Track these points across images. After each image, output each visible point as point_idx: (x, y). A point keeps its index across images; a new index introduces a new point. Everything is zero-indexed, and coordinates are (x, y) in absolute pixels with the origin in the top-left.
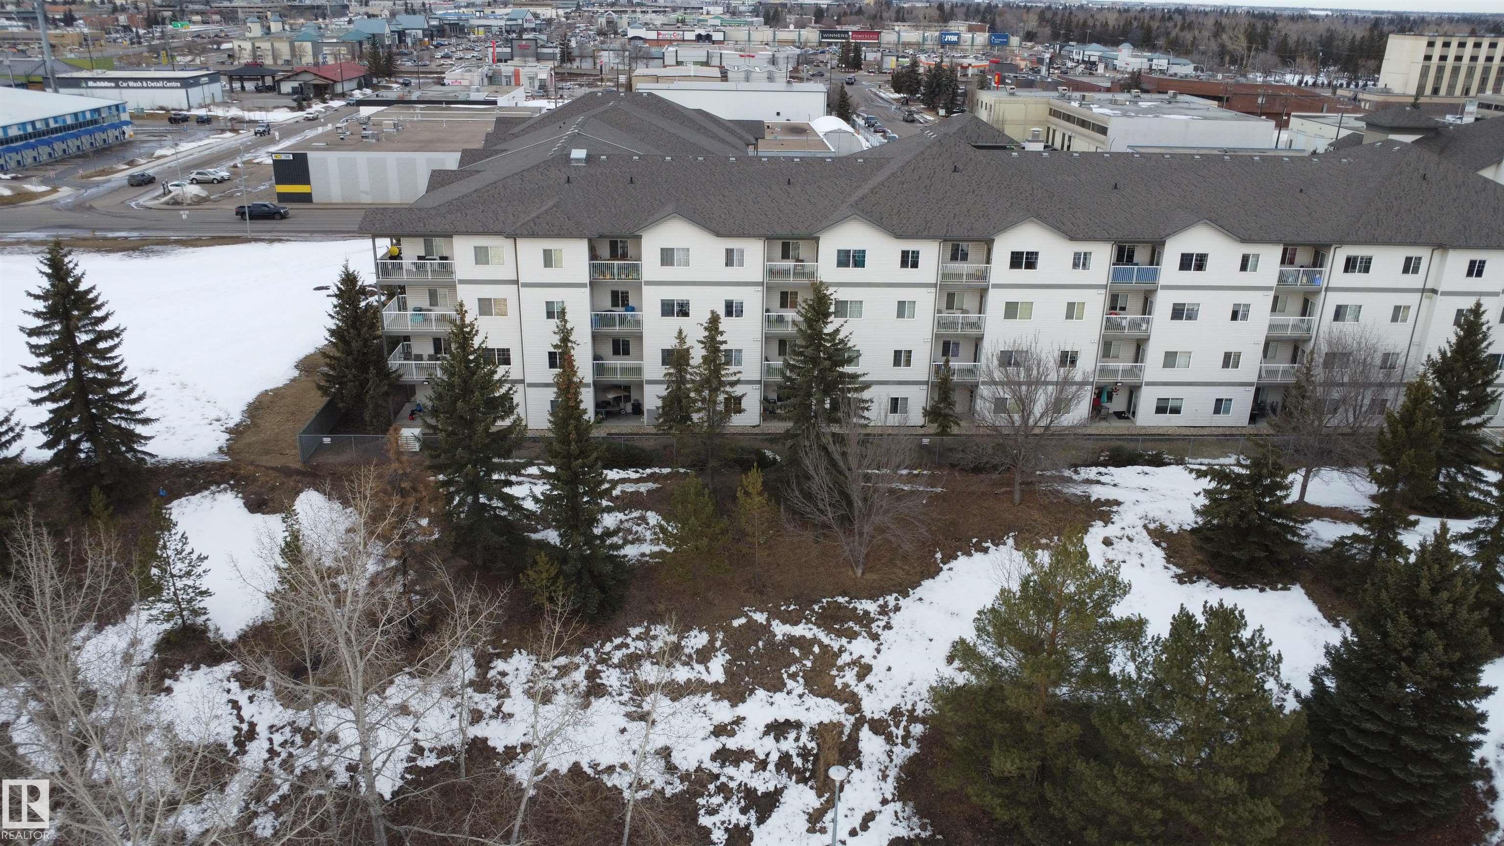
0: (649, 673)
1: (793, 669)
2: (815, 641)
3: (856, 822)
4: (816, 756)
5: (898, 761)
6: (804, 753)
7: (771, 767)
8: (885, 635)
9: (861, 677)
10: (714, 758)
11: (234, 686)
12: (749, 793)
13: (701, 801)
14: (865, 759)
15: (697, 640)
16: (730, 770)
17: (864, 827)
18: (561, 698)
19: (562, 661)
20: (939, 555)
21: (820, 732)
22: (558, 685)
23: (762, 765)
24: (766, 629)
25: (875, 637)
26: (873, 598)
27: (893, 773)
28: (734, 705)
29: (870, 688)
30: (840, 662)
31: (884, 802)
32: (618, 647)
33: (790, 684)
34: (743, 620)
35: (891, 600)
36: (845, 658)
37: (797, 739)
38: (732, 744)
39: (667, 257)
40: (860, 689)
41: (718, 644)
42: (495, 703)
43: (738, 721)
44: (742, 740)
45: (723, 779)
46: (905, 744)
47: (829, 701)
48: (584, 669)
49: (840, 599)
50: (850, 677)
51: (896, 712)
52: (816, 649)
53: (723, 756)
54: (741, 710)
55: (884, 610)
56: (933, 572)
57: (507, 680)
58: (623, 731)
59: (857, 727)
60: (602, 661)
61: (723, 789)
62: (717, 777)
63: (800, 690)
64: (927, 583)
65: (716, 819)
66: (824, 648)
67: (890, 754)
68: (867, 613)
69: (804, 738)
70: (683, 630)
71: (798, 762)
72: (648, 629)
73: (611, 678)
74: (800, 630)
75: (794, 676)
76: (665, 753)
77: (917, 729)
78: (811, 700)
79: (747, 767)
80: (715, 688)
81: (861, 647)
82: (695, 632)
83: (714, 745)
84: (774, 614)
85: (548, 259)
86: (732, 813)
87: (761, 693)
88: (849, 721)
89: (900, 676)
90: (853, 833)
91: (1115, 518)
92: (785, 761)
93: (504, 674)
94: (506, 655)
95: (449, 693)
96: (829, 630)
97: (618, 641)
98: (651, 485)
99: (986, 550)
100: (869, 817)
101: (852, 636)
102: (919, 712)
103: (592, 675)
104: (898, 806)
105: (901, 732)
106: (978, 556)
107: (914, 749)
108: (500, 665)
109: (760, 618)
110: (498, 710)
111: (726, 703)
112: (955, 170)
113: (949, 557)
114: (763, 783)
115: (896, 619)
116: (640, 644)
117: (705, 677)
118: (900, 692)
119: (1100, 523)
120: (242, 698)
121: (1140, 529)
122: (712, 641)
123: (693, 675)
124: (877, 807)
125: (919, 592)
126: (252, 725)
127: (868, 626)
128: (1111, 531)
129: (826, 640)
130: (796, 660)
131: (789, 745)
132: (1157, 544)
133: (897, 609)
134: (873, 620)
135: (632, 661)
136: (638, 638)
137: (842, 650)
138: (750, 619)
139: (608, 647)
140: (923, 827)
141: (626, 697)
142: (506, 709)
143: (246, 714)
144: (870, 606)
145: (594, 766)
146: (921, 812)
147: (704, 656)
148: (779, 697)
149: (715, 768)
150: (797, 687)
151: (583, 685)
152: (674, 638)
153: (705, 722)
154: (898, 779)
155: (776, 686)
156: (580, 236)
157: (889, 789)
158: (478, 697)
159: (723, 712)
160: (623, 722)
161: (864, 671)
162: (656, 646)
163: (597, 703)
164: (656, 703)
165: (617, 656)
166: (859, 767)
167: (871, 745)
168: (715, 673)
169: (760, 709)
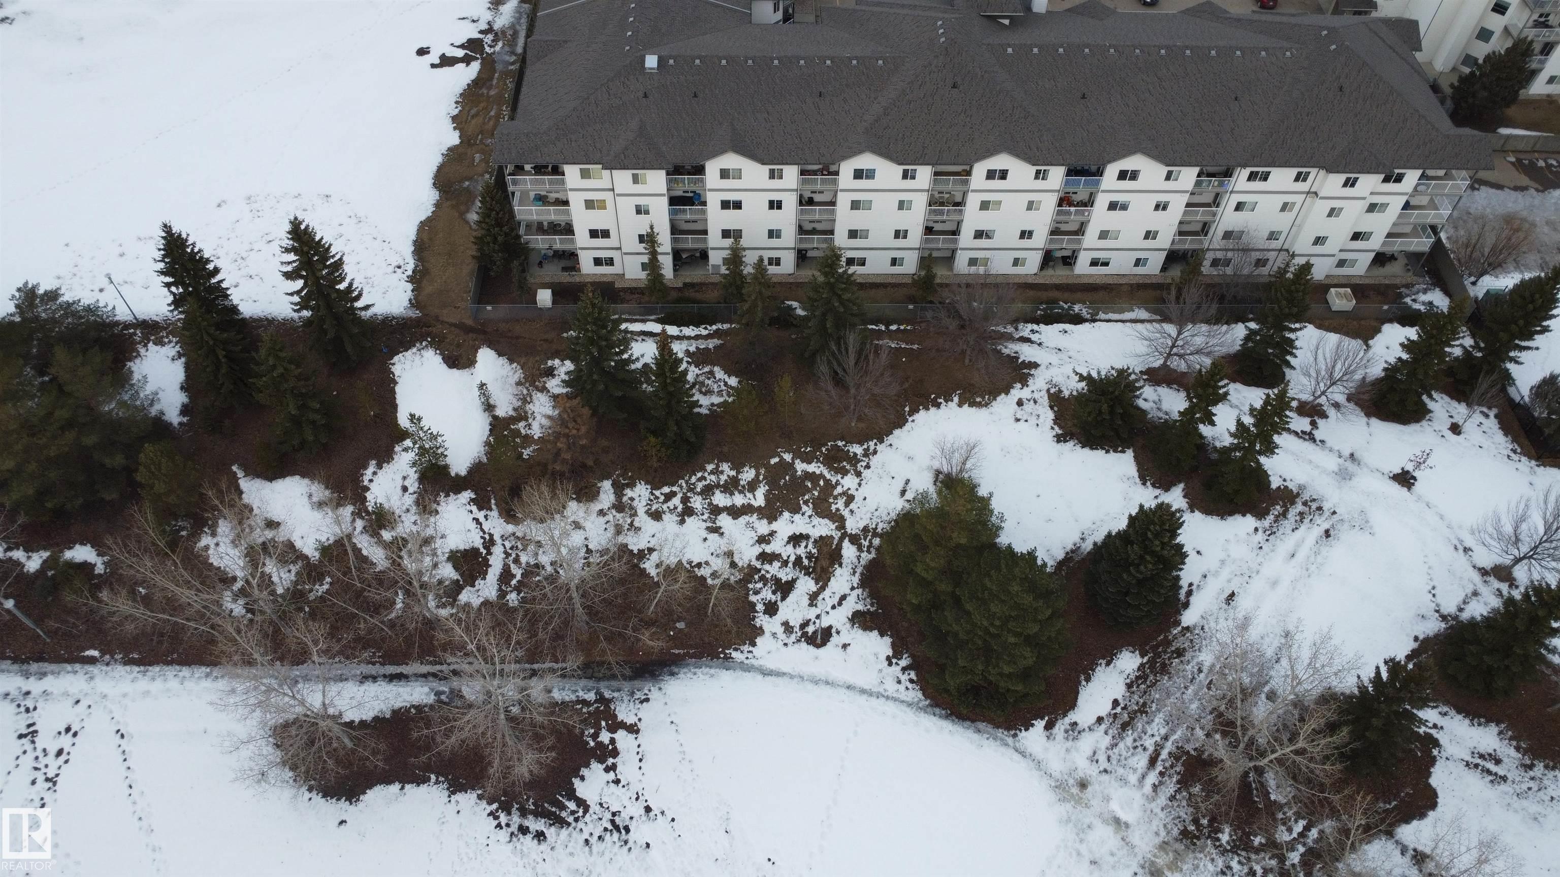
0: (720, 499)
1: (806, 497)
2: (822, 476)
3: (836, 600)
4: (816, 558)
5: (863, 562)
6: (810, 556)
7: (790, 565)
8: (866, 473)
9: (847, 504)
10: (758, 558)
11: (474, 508)
12: (777, 581)
13: (751, 586)
14: (845, 561)
15: (748, 474)
16: (767, 567)
17: (840, 604)
18: (667, 517)
19: (666, 490)
20: (907, 409)
21: (822, 541)
22: (665, 507)
23: (785, 563)
24: (791, 465)
25: (858, 474)
26: (861, 443)
27: (859, 570)
28: (770, 523)
29: (852, 511)
30: (835, 493)
31: (853, 589)
32: (700, 480)
33: (804, 508)
34: (777, 460)
35: (872, 444)
36: (839, 490)
37: (806, 547)
38: (768, 549)
39: (724, 174)
40: (846, 513)
41: (761, 477)
42: (629, 521)
43: (772, 534)
44: (776, 546)
45: (763, 572)
46: (869, 552)
47: (826, 521)
48: (680, 496)
49: (840, 443)
50: (840, 504)
51: (865, 530)
52: (822, 483)
53: (765, 557)
54: (775, 526)
55: (866, 454)
56: (900, 422)
57: (635, 504)
58: (705, 539)
59: (841, 539)
60: (690, 490)
61: (763, 579)
62: (759, 570)
63: (810, 512)
64: (897, 432)
65: (759, 597)
66: (827, 482)
67: (859, 557)
68: (855, 454)
69: (810, 546)
70: (738, 467)
71: (806, 562)
72: (718, 466)
73: (697, 503)
74: (812, 468)
75: (807, 503)
76: (730, 554)
77: (877, 541)
78: (816, 520)
79: (777, 564)
80: (759, 510)
81: (849, 482)
82: (746, 469)
83: (757, 550)
84: (798, 455)
85: (636, 180)
86: (767, 594)
87: (786, 514)
88: (837, 535)
89: (871, 504)
91: (1030, 382)
92: (798, 560)
93: (632, 499)
94: (632, 485)
95: (601, 513)
96: (831, 468)
97: (699, 475)
98: (716, 341)
99: (938, 406)
100: (843, 598)
101: (845, 473)
102: (879, 530)
103: (685, 500)
104: (859, 591)
105: (866, 543)
106: (933, 410)
107: (873, 555)
108: (629, 493)
109: (788, 457)
110: (631, 524)
111: (765, 521)
113: (914, 411)
114: (785, 575)
115: (875, 461)
116: (713, 478)
117: (753, 502)
118: (869, 515)
119: (1019, 385)
120: (481, 515)
121: (1044, 393)
122: (757, 475)
123: (745, 501)
124: (848, 591)
125: (891, 439)
126: (491, 535)
127: (855, 465)
128: (1025, 393)
129: (828, 476)
130: (809, 491)
131: (801, 551)
132: (1051, 407)
133: (875, 452)
134: (860, 461)
135: (708, 491)
136: (712, 473)
137: (838, 483)
138: (782, 459)
139: (693, 479)
140: (872, 605)
141: (706, 517)
142: (636, 524)
143: (486, 527)
144: (857, 449)
145: (690, 563)
146: (872, 595)
147: (752, 486)
148: (797, 517)
149: (758, 565)
150: (808, 510)
151: (680, 507)
152: (733, 473)
153: (753, 534)
154: (862, 574)
155: (796, 510)
156: (660, 168)
157: (856, 580)
158: (619, 516)
159: (763, 527)
160: (704, 534)
161: (850, 499)
162: (723, 478)
163: (689, 520)
164: (724, 520)
165: (700, 486)
166: (841, 565)
167: (849, 551)
168: (759, 499)
169: (785, 526)
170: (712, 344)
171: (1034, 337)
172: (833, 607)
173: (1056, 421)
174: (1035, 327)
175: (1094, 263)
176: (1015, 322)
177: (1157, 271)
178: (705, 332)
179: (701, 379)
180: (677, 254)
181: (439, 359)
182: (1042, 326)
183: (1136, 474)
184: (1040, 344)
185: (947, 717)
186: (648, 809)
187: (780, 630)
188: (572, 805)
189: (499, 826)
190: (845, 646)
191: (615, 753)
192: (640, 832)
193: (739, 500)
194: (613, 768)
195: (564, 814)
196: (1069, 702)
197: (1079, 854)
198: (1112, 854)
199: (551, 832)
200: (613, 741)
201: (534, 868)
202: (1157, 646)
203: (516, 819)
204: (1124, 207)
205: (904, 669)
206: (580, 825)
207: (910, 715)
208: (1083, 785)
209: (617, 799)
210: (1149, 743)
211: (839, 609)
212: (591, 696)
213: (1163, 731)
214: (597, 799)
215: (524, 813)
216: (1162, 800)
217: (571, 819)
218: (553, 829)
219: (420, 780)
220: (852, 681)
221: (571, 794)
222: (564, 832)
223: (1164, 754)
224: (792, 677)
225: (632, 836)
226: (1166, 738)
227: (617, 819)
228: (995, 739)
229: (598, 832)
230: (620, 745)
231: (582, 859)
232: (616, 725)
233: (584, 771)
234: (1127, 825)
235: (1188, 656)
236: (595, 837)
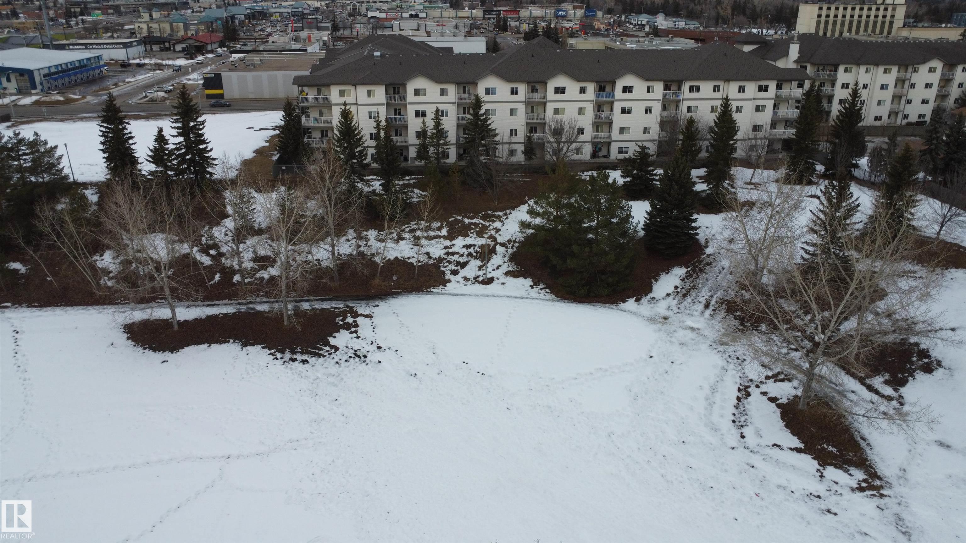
0: (419, 233)
1: (472, 231)
2: (480, 223)
3: (495, 267)
4: (481, 253)
5: (509, 253)
6: (477, 252)
7: (465, 256)
8: (506, 221)
10: (445, 254)
11: (269, 241)
12: (458, 262)
13: (441, 265)
14: (498, 253)
15: (436, 224)
16: (451, 257)
17: (497, 268)
18: (388, 241)
19: (387, 231)
20: (527, 198)
21: (482, 247)
22: (387, 237)
23: (462, 255)
24: (462, 220)
25: (502, 222)
26: (501, 211)
27: (507, 256)
28: (451, 241)
29: (500, 235)
30: (489, 229)
31: (504, 262)
32: (407, 227)
34: (453, 219)
35: (508, 211)
36: (491, 228)
37: (474, 249)
38: (451, 251)
39: (417, 92)
40: (496, 235)
41: (444, 225)
42: (365, 243)
43: (453, 245)
44: (455, 250)
45: (448, 259)
46: (512, 248)
47: (485, 239)
48: (395, 233)
50: (493, 232)
51: (509, 241)
52: (480, 226)
53: (448, 254)
54: (454, 242)
55: (505, 214)
57: (368, 237)
58: (412, 249)
59: (495, 245)
60: (402, 231)
61: (449, 262)
62: (446, 259)
63: (475, 236)
64: (522, 206)
65: (447, 268)
66: (483, 225)
67: (507, 251)
68: (499, 215)
69: (476, 248)
70: (431, 222)
71: (475, 254)
72: (418, 222)
73: (406, 235)
74: (474, 221)
75: (472, 233)
76: (428, 254)
77: (517, 245)
78: (479, 239)
79: (456, 256)
80: (444, 237)
81: (497, 224)
82: (435, 222)
83: (445, 251)
84: (465, 217)
85: (369, 94)
86: (452, 267)
87: (460, 238)
88: (492, 244)
89: (510, 232)
90: (494, 270)
92: (470, 254)
93: (367, 235)
94: (366, 230)
95: (348, 240)
96: (485, 220)
98: (414, 181)
100: (499, 266)
101: (493, 222)
102: (517, 240)
103: (399, 235)
104: (509, 263)
105: (511, 246)
107: (515, 249)
108: (365, 233)
109: (459, 218)
111: (448, 241)
112: (532, 56)
114: (462, 260)
115: (510, 217)
116: (416, 226)
117: (440, 234)
118: (510, 235)
120: (273, 243)
122: (442, 225)
123: (436, 234)
124: (502, 264)
126: (279, 251)
127: (499, 219)
129: (484, 223)
130: (473, 229)
131: (471, 250)
133: (510, 214)
134: (502, 217)
135: (413, 231)
137: (490, 226)
138: (456, 218)
139: (404, 227)
140: (518, 268)
141: (412, 240)
142: (369, 244)
143: (276, 247)
144: (501, 214)
145: (403, 257)
146: (516, 264)
147: (439, 229)
148: (467, 238)
149: (445, 257)
150: (473, 236)
151: (396, 237)
152: (427, 224)
153: (441, 245)
154: (509, 257)
155: (466, 236)
156: (382, 84)
157: (506, 259)
158: (358, 241)
159: (448, 243)
160: (412, 246)
162: (421, 226)
163: (401, 242)
164: (423, 241)
165: (407, 230)
166: (496, 254)
167: (499, 249)
168: (444, 232)
169: (460, 242)
170: (412, 182)
175: (620, 153)
178: (408, 178)
185: (572, 303)
186: (379, 348)
187: (462, 280)
188: (327, 348)
189: (277, 359)
190: (503, 284)
191: (357, 326)
192: (374, 356)
193: (431, 233)
194: (356, 332)
195: (321, 352)
196: (649, 290)
197: (671, 342)
199: (312, 360)
200: (355, 322)
202: (695, 263)
203: (288, 355)
204: (629, 112)
205: (542, 289)
206: (332, 356)
207: (550, 303)
208: (665, 318)
210: (703, 300)
211: (497, 271)
212: (342, 306)
213: (709, 294)
214: (345, 345)
215: (293, 352)
216: (718, 317)
217: (326, 354)
218: (313, 358)
219: (222, 342)
220: (509, 294)
221: (327, 344)
222: (321, 360)
223: (713, 302)
224: (470, 295)
225: (368, 360)
226: (712, 296)
227: (358, 353)
228: (605, 307)
229: (346, 357)
230: (359, 323)
232: (356, 315)
233: (335, 334)
234: (699, 329)
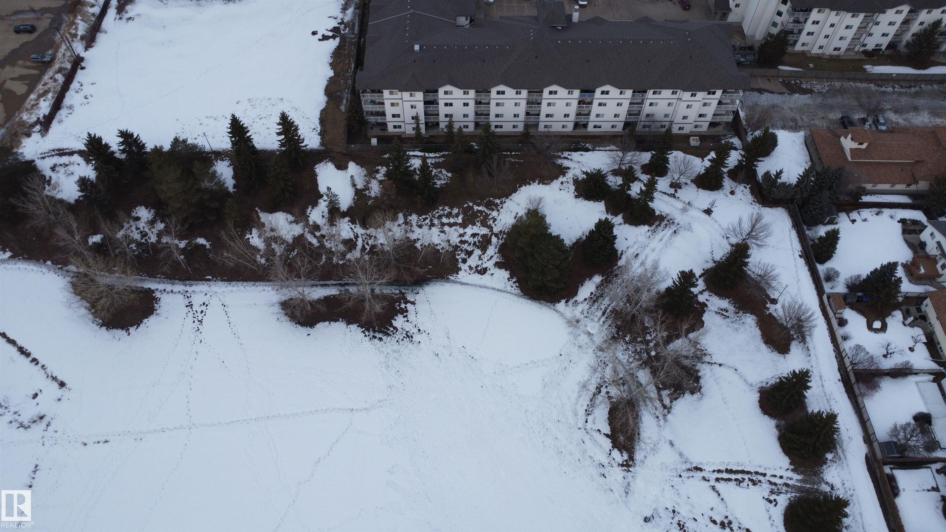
0: (445, 220)
1: (478, 219)
2: (484, 211)
3: (489, 258)
4: (482, 242)
5: (499, 244)
6: (479, 241)
7: (472, 245)
8: (501, 210)
9: (494, 222)
10: (459, 242)
11: (350, 224)
12: (467, 251)
13: (456, 253)
14: (492, 243)
15: (455, 211)
16: (463, 245)
17: (490, 259)
18: (424, 227)
19: (424, 217)
20: (518, 186)
21: (484, 236)
22: (423, 223)
23: (470, 244)
24: (472, 207)
25: (498, 211)
26: (499, 199)
27: (498, 247)
28: (464, 229)
29: (495, 225)
30: (489, 218)
31: (495, 253)
32: (437, 213)
33: (477, 223)
34: (467, 205)
35: (504, 199)
36: (491, 216)
38: (463, 239)
39: (446, 93)
40: (493, 225)
41: (461, 212)
43: (465, 233)
44: (466, 238)
45: (461, 247)
46: (502, 240)
47: (486, 228)
48: (429, 219)
49: (491, 199)
50: (491, 222)
51: (501, 232)
52: (484, 214)
53: (462, 242)
54: (466, 230)
55: (501, 203)
56: (515, 191)
57: (412, 222)
58: (439, 235)
59: (491, 235)
60: (433, 217)
61: (461, 250)
63: (479, 225)
64: (513, 194)
65: (459, 257)
66: (486, 213)
67: (498, 242)
68: (497, 203)
69: (479, 238)
70: (451, 208)
71: (478, 244)
72: (444, 208)
73: (436, 222)
74: (480, 208)
75: (478, 221)
76: (449, 241)
77: (505, 236)
78: (482, 228)
79: (466, 245)
80: (460, 224)
81: (494, 214)
82: (455, 209)
83: (459, 239)
84: (475, 203)
85: (411, 95)
86: (463, 256)
87: (470, 226)
88: (490, 234)
89: (503, 222)
91: (566, 175)
92: (475, 243)
93: (411, 220)
94: (411, 215)
95: (399, 225)
96: (488, 208)
97: (437, 211)
98: (443, 159)
99: (530, 184)
100: (492, 257)
101: (493, 210)
102: (506, 231)
103: (431, 221)
104: (498, 254)
105: (501, 237)
106: (528, 186)
107: (503, 241)
108: (409, 218)
109: (471, 204)
110: (411, 229)
111: (462, 228)
113: (521, 186)
114: (470, 249)
115: (505, 205)
116: (442, 212)
117: (457, 221)
118: (502, 226)
119: (562, 176)
120: (353, 226)
121: (571, 179)
122: (459, 211)
123: (454, 221)
124: (493, 254)
125: (511, 197)
126: (357, 234)
127: (497, 207)
128: (564, 179)
129: (486, 211)
130: (479, 217)
131: (476, 239)
132: (574, 185)
133: (505, 202)
134: (499, 206)
135: (440, 217)
136: (441, 210)
137: (490, 214)
138: (469, 205)
139: (434, 213)
141: (439, 227)
142: (412, 229)
143: (355, 231)
144: (498, 201)
145: (433, 244)
146: (503, 256)
147: (457, 215)
148: (474, 227)
149: (459, 245)
150: (478, 224)
151: (429, 223)
152: (450, 210)
153: (457, 233)
155: (474, 224)
156: (421, 90)
157: (497, 250)
158: (406, 227)
159: (461, 231)
160: (439, 233)
161: (495, 220)
162: (446, 212)
163: (433, 228)
164: (446, 228)
165: (437, 215)
166: (491, 245)
167: (494, 240)
168: (460, 220)
169: (470, 230)
170: (441, 160)
171: (569, 157)
172: (488, 260)
173: (575, 190)
174: (570, 153)
175: (595, 127)
176: (563, 150)
177: (621, 130)
178: (438, 155)
179: (437, 174)
180: (426, 124)
181: (333, 166)
182: (573, 153)
183: (605, 210)
184: (571, 160)
185: (529, 299)
186: (419, 330)
187: (468, 269)
188: (392, 329)
189: (366, 336)
190: (492, 274)
191: (407, 311)
192: (417, 338)
193: (452, 220)
194: (406, 316)
195: (389, 332)
196: (575, 294)
197: (574, 344)
198: (586, 344)
199: (384, 338)
200: (406, 307)
201: (379, 350)
202: (608, 273)
203: (372, 334)
204: (605, 105)
205: (514, 283)
206: (395, 335)
207: (516, 298)
208: (578, 321)
209: (408, 327)
210: (603, 307)
211: (490, 261)
212: (397, 292)
213: (608, 303)
214: (401, 327)
215: (374, 331)
216: (606, 326)
217: (391, 333)
218: (385, 337)
219: (336, 320)
220: (494, 286)
221: (391, 325)
222: (389, 338)
223: (608, 311)
224: (472, 285)
225: (414, 339)
226: (609, 305)
227: (408, 334)
228: (547, 306)
229: (401, 338)
230: (408, 309)
231: (396, 347)
232: (406, 302)
233: (396, 317)
234: (593, 335)
235: (620, 276)
236: (401, 339)
